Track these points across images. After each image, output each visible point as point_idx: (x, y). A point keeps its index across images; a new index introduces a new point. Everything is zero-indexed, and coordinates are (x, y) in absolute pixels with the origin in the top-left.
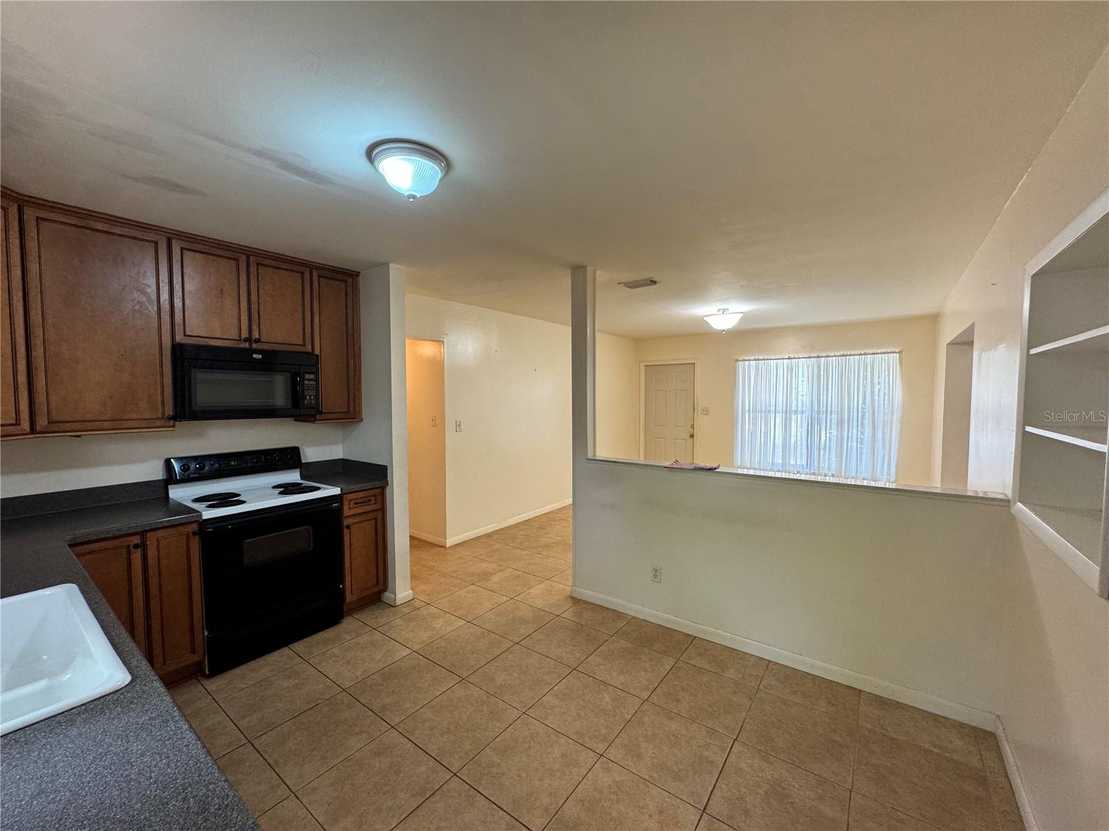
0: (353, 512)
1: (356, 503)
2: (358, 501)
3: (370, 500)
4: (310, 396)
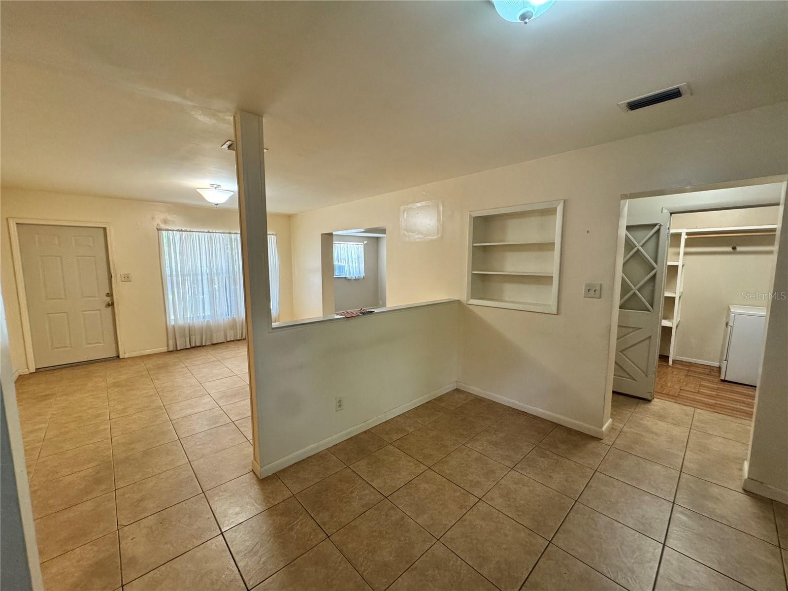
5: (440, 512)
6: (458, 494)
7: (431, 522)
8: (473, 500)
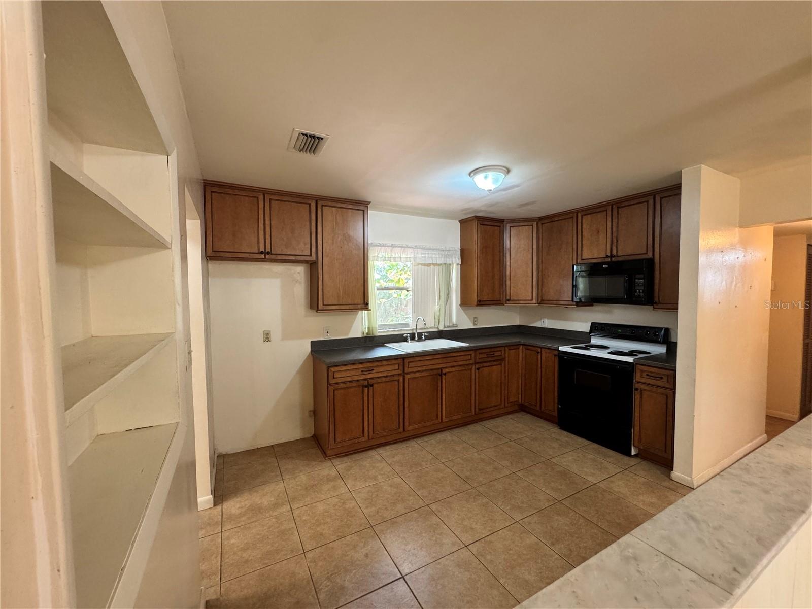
0: (643, 380)
1: (647, 375)
2: (650, 374)
3: (662, 378)
4: (639, 290)
5: (513, 542)
6: (488, 557)
7: (522, 536)
8: (474, 548)
